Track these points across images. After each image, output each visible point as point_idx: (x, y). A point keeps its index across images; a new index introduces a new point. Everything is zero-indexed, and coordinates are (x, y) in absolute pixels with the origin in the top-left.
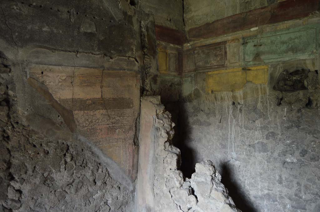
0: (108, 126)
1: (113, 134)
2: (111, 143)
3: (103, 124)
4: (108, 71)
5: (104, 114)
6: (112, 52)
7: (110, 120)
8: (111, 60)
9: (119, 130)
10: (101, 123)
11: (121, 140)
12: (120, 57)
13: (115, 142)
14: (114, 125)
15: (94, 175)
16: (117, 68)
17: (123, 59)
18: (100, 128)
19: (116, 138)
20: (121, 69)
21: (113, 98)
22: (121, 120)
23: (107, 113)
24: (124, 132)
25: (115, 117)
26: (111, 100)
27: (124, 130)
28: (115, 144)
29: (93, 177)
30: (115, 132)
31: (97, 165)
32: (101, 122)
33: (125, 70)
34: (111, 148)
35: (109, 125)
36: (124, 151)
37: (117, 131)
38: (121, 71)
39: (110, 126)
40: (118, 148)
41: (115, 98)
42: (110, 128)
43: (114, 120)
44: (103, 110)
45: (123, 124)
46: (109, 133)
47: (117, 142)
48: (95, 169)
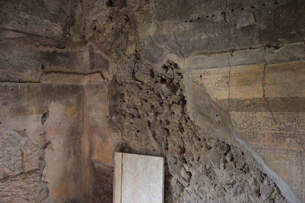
0: (273, 132)
1: (281, 143)
2: (277, 153)
3: (266, 129)
4: (273, 64)
5: (268, 117)
6: (280, 40)
7: (276, 125)
8: (276, 51)
9: (291, 140)
10: (263, 128)
11: (295, 154)
12: (289, 44)
13: (285, 154)
14: (282, 132)
15: (258, 185)
16: (285, 59)
17: (297, 45)
18: (262, 133)
19: (286, 148)
20: (292, 60)
21: (281, 98)
22: (294, 126)
23: (271, 116)
24: (299, 143)
25: (284, 122)
26: (277, 101)
27: (298, 141)
28: (284, 155)
29: (256, 186)
30: (284, 140)
31: (261, 175)
32: (263, 126)
33: (299, 59)
34: (278, 160)
35: (275, 131)
36: (298, 169)
37: (288, 140)
38: (294, 62)
39: (277, 132)
40: (287, 162)
41: (284, 98)
42: (276, 135)
43: (282, 125)
44: (265, 112)
45: (298, 132)
46: (275, 141)
47: (287, 154)
48: (258, 178)
